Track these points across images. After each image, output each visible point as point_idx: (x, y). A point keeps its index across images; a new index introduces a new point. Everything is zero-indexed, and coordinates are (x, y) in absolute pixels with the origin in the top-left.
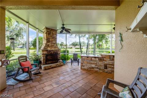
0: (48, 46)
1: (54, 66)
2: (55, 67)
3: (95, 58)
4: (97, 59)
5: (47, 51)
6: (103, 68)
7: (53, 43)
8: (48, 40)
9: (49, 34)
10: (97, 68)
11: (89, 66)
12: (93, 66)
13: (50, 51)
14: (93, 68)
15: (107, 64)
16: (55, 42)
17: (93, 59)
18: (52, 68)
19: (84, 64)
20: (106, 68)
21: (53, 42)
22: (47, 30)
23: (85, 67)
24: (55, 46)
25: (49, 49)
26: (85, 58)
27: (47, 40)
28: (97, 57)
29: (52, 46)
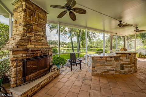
0: (29, 40)
1: (46, 81)
2: (47, 84)
3: (111, 57)
4: (113, 59)
5: (26, 50)
6: (119, 69)
7: (40, 35)
8: (28, 28)
9: (31, 15)
10: (113, 70)
11: (104, 69)
12: (109, 68)
13: (33, 51)
14: (108, 71)
15: (123, 64)
16: (42, 34)
17: (108, 59)
18: (43, 87)
19: (96, 68)
20: (123, 69)
21: (39, 33)
22: (27, 5)
23: (98, 72)
24: (43, 41)
25: (30, 46)
26: (98, 58)
27: (25, 26)
28: (113, 57)
29: (37, 41)
